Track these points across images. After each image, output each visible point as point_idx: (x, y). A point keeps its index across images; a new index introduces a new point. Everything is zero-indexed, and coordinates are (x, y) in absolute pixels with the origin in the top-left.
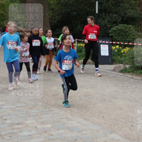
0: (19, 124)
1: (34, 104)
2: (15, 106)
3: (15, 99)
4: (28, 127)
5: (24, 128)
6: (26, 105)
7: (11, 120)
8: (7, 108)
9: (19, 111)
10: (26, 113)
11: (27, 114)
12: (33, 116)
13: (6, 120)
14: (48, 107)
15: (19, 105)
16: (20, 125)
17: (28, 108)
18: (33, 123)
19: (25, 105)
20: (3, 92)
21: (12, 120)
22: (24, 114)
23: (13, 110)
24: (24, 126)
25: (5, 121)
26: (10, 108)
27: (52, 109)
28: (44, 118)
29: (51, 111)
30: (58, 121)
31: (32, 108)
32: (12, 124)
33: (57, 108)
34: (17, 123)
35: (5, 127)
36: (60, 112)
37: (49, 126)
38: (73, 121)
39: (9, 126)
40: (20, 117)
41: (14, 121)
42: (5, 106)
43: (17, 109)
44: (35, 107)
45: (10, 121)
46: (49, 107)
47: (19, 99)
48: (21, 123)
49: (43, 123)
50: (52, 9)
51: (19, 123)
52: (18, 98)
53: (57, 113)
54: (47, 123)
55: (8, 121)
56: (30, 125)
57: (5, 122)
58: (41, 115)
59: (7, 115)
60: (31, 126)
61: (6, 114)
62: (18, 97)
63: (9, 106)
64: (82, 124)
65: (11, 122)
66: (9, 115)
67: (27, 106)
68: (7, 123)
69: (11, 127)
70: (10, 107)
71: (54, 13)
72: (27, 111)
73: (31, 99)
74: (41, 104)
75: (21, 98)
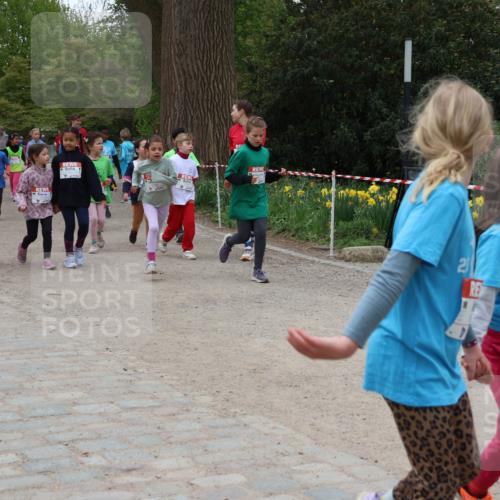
0: (133, 470)
1: (184, 400)
2: (117, 405)
3: (119, 380)
4: (164, 481)
5: (148, 483)
6: (156, 404)
7: (104, 457)
8: (91, 414)
9: (133, 425)
10: (159, 431)
11: (159, 434)
12: (181, 443)
13: (86, 454)
14: (233, 410)
15: (133, 403)
16: (134, 472)
17: (163, 416)
18: (179, 469)
19: (151, 403)
20: (78, 355)
21: (107, 454)
22: (150, 434)
23: (113, 421)
24: (150, 479)
25: (84, 459)
26: (100, 414)
27: (247, 419)
28: (219, 450)
29: (245, 425)
30: (268, 461)
31: (178, 414)
32: (109, 469)
33: (263, 414)
34: (124, 467)
35: (82, 481)
36: (275, 431)
37: (237, 479)
38: (321, 462)
39: (96, 477)
40: (136, 446)
41: (115, 459)
42: (85, 404)
43: (125, 415)
44: (187, 410)
45: (100, 458)
46: (237, 410)
47: (131, 381)
48: (137, 466)
49: (215, 469)
50: (251, 68)
51: (130, 467)
52: (130, 378)
53: (266, 434)
54: (228, 471)
55: (93, 460)
56: (169, 475)
57: (82, 463)
58: (208, 439)
59: (92, 439)
60: (171, 479)
61: (86, 435)
62: (130, 375)
63: (96, 406)
64: (353, 476)
65: (104, 463)
66: (99, 437)
67: (159, 407)
68: (90, 467)
69: (103, 479)
70: (102, 410)
71: (255, 81)
72: (161, 426)
73: (174, 383)
74: (207, 399)
75: (140, 379)
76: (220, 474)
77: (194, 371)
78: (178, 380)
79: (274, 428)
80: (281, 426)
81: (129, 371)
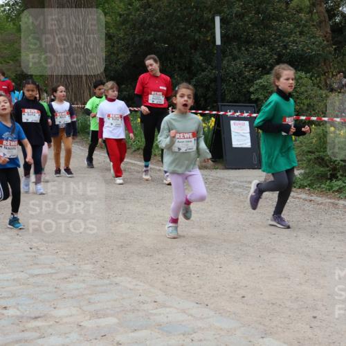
0: (39, 317)
1: (73, 268)
2: (26, 273)
3: (27, 256)
4: (61, 324)
5: (50, 326)
6: (53, 271)
7: (18, 309)
8: (8, 280)
9: (38, 286)
10: (56, 290)
11: (56, 292)
12: (72, 298)
13: (5, 308)
14: (108, 274)
15: (36, 272)
16: (40, 319)
17: (59, 279)
18: (71, 316)
19: (51, 271)
21: (20, 307)
22: (50, 292)
23: (23, 284)
24: (51, 323)
25: (4, 312)
26: (14, 280)
27: (118, 280)
28: (99, 302)
29: (116, 284)
30: (133, 308)
31: (69, 278)
32: (22, 317)
33: (128, 276)
34: (33, 316)
35: (3, 326)
36: (137, 287)
37: (112, 321)
38: (170, 307)
39: (13, 324)
40: (41, 301)
41: (26, 311)
42: (3, 273)
43: (32, 280)
44: (76, 275)
45: (15, 310)
46: (111, 274)
47: (35, 256)
48: (42, 315)
49: (96, 315)
50: (110, 37)
51: (37, 316)
52: (34, 254)
53: (130, 289)
54: (105, 316)
55: (11, 312)
56: (65, 320)
57: (3, 314)
58: (91, 294)
59: (9, 297)
60: (66, 323)
61: (4, 294)
62: (35, 252)
63: (11, 274)
64: (192, 315)
65: (19, 313)
66: (14, 296)
67: (56, 273)
68: (8, 316)
69: (18, 325)
70: (15, 277)
71: (113, 46)
72: (58, 286)
73: (65, 256)
74: (89, 267)
75: (41, 255)
76: (101, 318)
77: (80, 248)
78: (68, 255)
79: (137, 285)
80: (142, 284)
81: (34, 250)
